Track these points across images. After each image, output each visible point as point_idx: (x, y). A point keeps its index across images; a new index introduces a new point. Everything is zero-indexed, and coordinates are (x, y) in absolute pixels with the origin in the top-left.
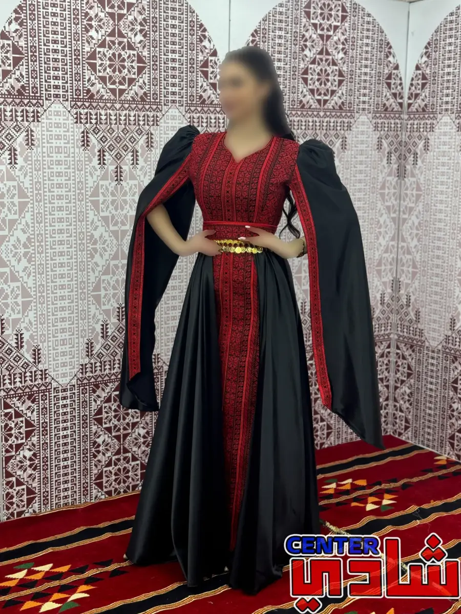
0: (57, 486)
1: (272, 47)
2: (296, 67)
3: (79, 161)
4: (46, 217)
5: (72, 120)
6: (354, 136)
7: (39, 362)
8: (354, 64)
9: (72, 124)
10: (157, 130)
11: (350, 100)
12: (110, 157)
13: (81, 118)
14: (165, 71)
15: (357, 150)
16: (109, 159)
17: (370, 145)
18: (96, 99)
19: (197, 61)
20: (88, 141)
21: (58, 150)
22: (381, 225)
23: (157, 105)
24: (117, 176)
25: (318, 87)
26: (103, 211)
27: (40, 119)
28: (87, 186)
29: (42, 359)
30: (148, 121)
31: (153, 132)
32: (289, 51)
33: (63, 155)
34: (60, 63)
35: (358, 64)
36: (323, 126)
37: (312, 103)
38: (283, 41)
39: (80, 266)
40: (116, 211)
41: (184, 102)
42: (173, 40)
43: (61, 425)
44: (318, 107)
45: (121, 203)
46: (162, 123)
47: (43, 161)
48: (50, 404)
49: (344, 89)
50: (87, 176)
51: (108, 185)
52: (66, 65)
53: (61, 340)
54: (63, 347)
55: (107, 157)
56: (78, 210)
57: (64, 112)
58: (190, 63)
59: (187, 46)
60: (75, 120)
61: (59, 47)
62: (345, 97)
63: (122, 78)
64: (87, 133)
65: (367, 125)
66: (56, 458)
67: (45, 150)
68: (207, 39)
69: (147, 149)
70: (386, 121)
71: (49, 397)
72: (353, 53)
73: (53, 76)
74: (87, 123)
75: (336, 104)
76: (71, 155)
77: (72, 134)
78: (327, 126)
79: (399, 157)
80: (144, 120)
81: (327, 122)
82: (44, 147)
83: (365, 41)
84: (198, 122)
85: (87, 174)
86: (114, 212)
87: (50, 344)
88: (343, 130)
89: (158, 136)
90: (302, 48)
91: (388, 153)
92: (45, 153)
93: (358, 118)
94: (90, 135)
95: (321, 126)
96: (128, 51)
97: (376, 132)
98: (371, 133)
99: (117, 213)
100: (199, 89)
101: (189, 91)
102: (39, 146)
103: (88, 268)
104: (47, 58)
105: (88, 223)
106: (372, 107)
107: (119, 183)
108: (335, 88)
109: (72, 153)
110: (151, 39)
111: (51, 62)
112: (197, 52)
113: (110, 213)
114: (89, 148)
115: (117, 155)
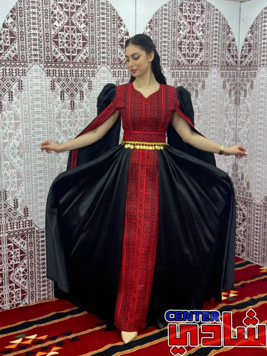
0: (39, 288)
1: (161, 30)
2: (175, 41)
3: (49, 98)
4: (30, 131)
5: (44, 74)
6: (209, 81)
7: (27, 216)
8: (209, 39)
9: (45, 76)
10: (94, 79)
11: (207, 59)
12: (67, 96)
13: (50, 73)
14: (98, 45)
15: (211, 89)
16: (66, 97)
17: (219, 86)
18: (58, 62)
19: (117, 38)
20: (54, 86)
21: (37, 92)
22: (226, 132)
23: (94, 65)
24: (71, 106)
25: (188, 52)
26: (63, 127)
27: (26, 74)
28: (54, 112)
29: (29, 214)
30: (89, 74)
31: (92, 80)
32: (170, 31)
33: (40, 95)
34: (38, 41)
35: (211, 38)
36: (191, 75)
37: (185, 62)
38: (167, 26)
39: (51, 159)
40: (71, 127)
41: (110, 63)
42: (103, 27)
43: (41, 252)
44: (188, 64)
45: (74, 122)
46: (97, 75)
47: (28, 98)
48: (34, 240)
49: (203, 53)
50: (54, 107)
51: (66, 112)
52: (41, 42)
53: (40, 203)
54: (41, 207)
55: (66, 95)
56: (49, 127)
57: (40, 69)
58: (113, 40)
59: (111, 30)
60: (47, 75)
61: (37, 32)
62: (204, 58)
63: (74, 50)
64: (54, 81)
65: (217, 74)
66: (38, 272)
67: (29, 92)
68: (123, 26)
69: (88, 90)
70: (228, 72)
71: (34, 236)
72: (208, 32)
73: (34, 49)
74: (53, 76)
75: (199, 62)
76: (45, 95)
77: (45, 82)
78: (193, 75)
79: (236, 92)
80: (87, 74)
81: (193, 73)
82: (29, 90)
83: (215, 25)
84: (118, 74)
85: (54, 106)
86: (70, 127)
87: (34, 205)
88: (203, 77)
89: (95, 82)
90: (178, 30)
91: (229, 90)
92: (29, 94)
93: (211, 70)
94: (55, 83)
95: (190, 75)
96: (77, 34)
97: (222, 78)
98: (219, 79)
99: (72, 128)
100: (118, 55)
101: (113, 56)
102: (26, 90)
103: (55, 161)
104: (30, 38)
105: (55, 134)
106: (220, 64)
107: (73, 111)
108: (198, 53)
109: (45, 94)
110: (90, 26)
111: (32, 41)
112: (117, 33)
113: (68, 128)
114: (55, 90)
115: (71, 94)
